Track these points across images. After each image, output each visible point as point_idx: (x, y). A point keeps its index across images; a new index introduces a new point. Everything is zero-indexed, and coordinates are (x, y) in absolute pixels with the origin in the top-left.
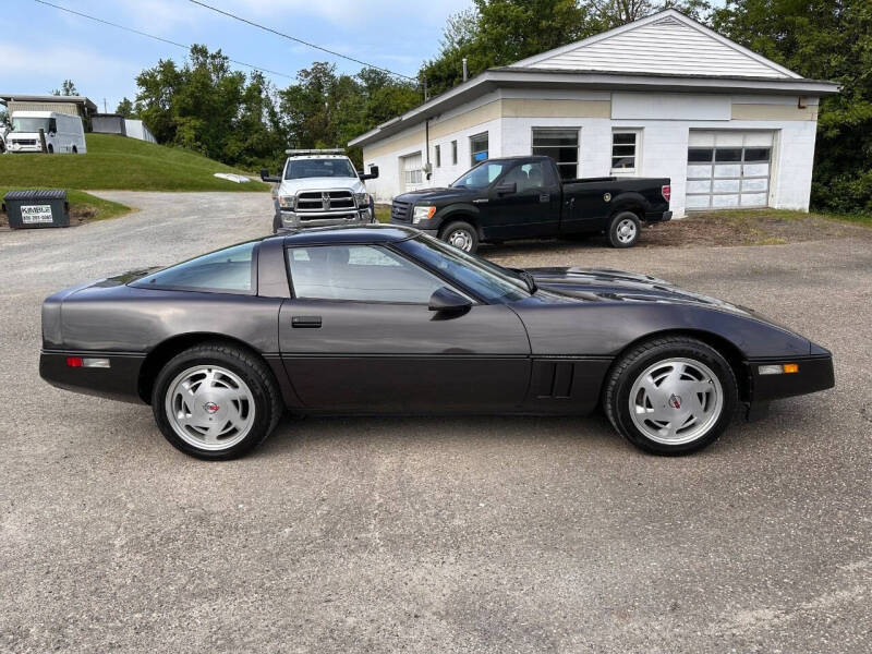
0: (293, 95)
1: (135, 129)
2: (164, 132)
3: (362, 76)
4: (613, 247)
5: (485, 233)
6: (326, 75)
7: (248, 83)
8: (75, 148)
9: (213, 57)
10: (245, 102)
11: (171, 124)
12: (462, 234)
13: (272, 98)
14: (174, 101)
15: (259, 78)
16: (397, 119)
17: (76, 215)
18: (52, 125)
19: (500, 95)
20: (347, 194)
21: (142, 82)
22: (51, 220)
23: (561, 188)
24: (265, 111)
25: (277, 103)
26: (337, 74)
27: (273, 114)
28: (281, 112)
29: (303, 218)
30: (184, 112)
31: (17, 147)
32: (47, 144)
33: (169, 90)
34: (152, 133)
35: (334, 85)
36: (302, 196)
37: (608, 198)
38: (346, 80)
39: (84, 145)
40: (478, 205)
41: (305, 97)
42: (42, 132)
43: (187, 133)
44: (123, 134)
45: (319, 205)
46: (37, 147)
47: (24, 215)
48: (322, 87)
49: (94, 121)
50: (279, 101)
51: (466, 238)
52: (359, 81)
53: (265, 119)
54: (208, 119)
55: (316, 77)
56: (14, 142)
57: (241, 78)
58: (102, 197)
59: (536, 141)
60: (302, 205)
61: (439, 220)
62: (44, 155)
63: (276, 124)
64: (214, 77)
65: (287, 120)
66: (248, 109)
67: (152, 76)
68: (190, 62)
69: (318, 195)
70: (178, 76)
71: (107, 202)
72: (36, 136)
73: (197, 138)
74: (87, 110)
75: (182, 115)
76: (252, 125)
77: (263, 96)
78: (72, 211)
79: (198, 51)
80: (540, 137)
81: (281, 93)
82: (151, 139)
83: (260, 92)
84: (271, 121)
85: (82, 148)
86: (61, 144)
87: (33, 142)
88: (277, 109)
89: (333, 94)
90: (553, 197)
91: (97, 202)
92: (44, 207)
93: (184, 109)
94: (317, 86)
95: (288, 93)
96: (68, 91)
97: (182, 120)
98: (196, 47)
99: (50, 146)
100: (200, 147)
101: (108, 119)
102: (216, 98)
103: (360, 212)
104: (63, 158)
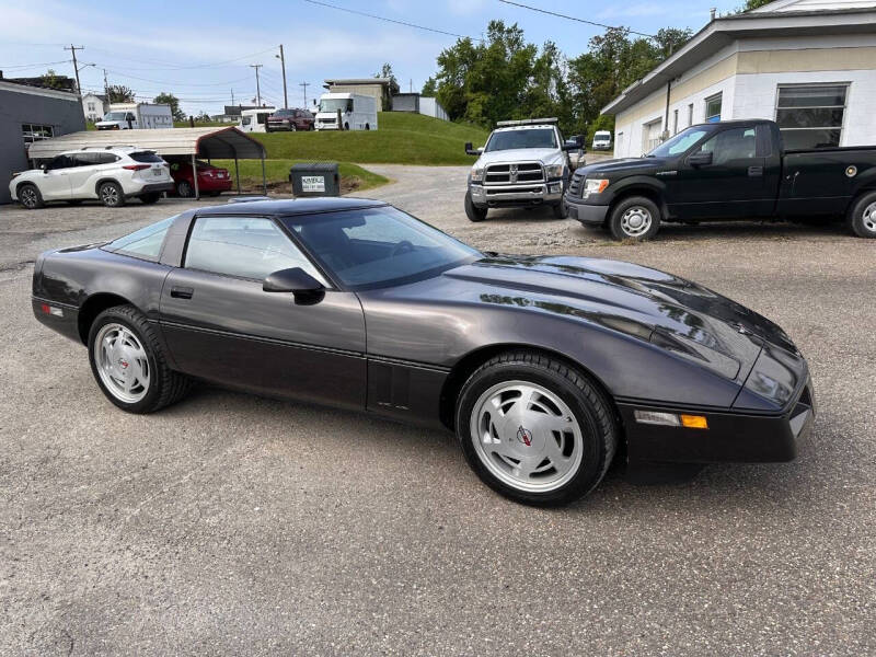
0: (584, 64)
1: (429, 107)
2: (455, 108)
3: (658, 38)
4: (854, 235)
5: (670, 211)
6: (620, 39)
7: (539, 56)
8: (367, 126)
9: (509, 31)
10: (533, 74)
11: (463, 101)
12: (640, 212)
13: (562, 69)
14: (467, 77)
15: (551, 49)
16: (636, 83)
17: (347, 186)
18: (349, 106)
19: (737, 48)
20: (536, 166)
21: (442, 61)
22: (323, 190)
23: (782, 159)
24: (553, 82)
25: (565, 72)
26: (632, 38)
27: (561, 85)
28: (569, 83)
29: (489, 192)
30: (476, 88)
31: (322, 125)
32: (344, 123)
33: (464, 67)
34: (445, 110)
35: (626, 51)
36: (492, 168)
37: (851, 172)
38: (641, 45)
39: (376, 124)
40: (661, 178)
41: (595, 66)
42: (339, 112)
43: (475, 109)
44: (417, 112)
45: (506, 178)
46: (335, 126)
47: (304, 184)
48: (615, 53)
49: (395, 101)
50: (568, 70)
51: (645, 217)
52: (654, 43)
53: (553, 91)
54: (495, 93)
55: (610, 44)
56: (320, 121)
57: (532, 50)
58: (370, 170)
59: (782, 102)
60: (490, 178)
61: (611, 194)
62: (340, 132)
63: (562, 95)
64: (508, 51)
65: (574, 90)
66: (536, 81)
67: (451, 54)
68: (487, 39)
69: (506, 168)
70: (473, 54)
71: (371, 174)
72: (335, 115)
73: (484, 113)
74: (390, 91)
75: (473, 91)
76: (538, 97)
77: (552, 67)
78: (341, 182)
79: (496, 27)
80: (787, 96)
81: (571, 62)
82: (444, 116)
83: (550, 63)
84: (558, 92)
85: (374, 126)
86: (356, 123)
87: (333, 121)
88: (565, 80)
89: (624, 60)
90: (766, 171)
91: (364, 174)
92: (319, 178)
93: (476, 84)
94: (609, 53)
95: (578, 62)
96: (385, 73)
97: (471, 96)
98: (493, 23)
99: (347, 124)
100: (485, 122)
101: (406, 98)
102: (505, 72)
103: (549, 186)
104: (354, 134)
